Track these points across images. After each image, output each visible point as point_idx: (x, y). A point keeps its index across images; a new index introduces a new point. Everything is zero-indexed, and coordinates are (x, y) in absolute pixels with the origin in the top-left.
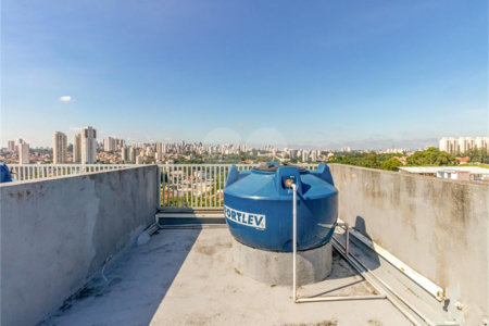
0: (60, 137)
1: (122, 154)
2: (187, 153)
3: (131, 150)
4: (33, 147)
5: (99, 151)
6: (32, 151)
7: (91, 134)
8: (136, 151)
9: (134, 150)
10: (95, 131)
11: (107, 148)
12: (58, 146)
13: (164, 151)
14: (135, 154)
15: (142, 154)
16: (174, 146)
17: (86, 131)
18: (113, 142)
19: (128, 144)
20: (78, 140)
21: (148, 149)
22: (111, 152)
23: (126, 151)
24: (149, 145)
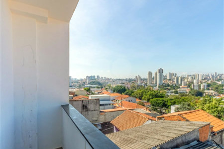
0: (150, 74)
1: (175, 80)
2: (219, 80)
3: (180, 78)
4: (142, 78)
5: (164, 79)
6: (141, 79)
7: (161, 71)
8: (183, 79)
9: (182, 78)
10: (162, 70)
11: (168, 78)
12: (149, 77)
13: (200, 79)
14: (182, 80)
15: (186, 80)
16: (208, 76)
17: (159, 70)
18: (171, 75)
19: (178, 76)
20: (156, 74)
21: (190, 78)
22: (170, 80)
23: (177, 79)
24: (190, 76)
